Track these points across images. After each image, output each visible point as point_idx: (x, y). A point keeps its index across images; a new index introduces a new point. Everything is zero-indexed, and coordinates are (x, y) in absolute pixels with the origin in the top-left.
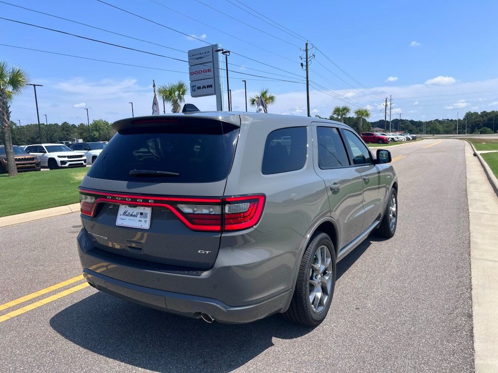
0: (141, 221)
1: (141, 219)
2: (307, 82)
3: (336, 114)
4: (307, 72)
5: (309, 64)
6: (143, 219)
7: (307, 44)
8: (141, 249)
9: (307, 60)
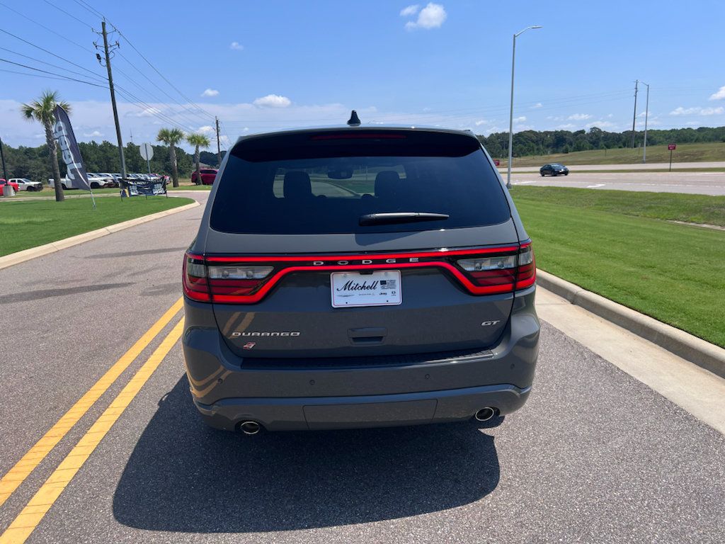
0: (385, 294)
1: (384, 291)
2: (112, 86)
3: (162, 141)
4: (109, 70)
5: (110, 56)
6: (389, 291)
7: (103, 24)
8: (380, 338)
9: (106, 51)
